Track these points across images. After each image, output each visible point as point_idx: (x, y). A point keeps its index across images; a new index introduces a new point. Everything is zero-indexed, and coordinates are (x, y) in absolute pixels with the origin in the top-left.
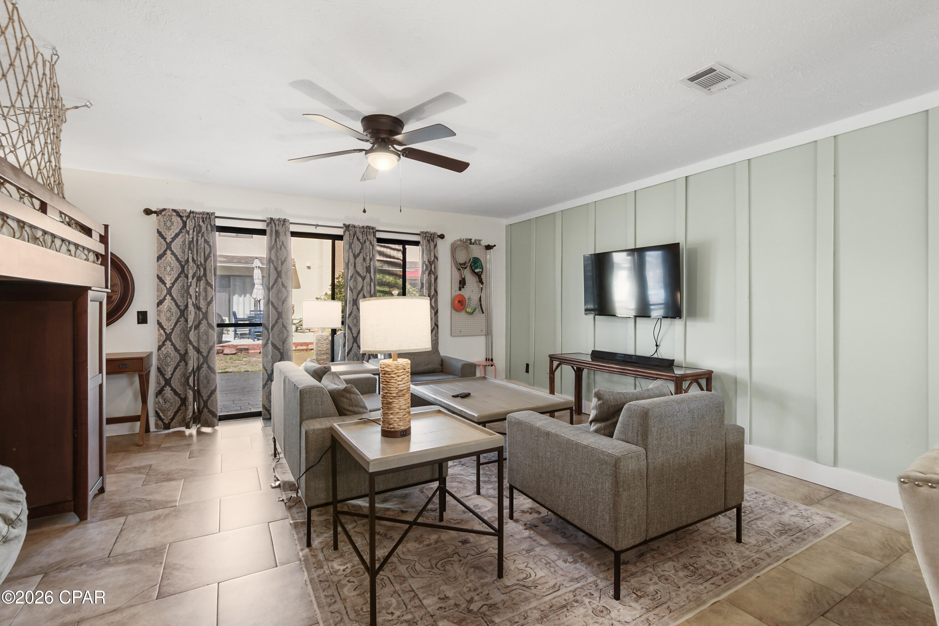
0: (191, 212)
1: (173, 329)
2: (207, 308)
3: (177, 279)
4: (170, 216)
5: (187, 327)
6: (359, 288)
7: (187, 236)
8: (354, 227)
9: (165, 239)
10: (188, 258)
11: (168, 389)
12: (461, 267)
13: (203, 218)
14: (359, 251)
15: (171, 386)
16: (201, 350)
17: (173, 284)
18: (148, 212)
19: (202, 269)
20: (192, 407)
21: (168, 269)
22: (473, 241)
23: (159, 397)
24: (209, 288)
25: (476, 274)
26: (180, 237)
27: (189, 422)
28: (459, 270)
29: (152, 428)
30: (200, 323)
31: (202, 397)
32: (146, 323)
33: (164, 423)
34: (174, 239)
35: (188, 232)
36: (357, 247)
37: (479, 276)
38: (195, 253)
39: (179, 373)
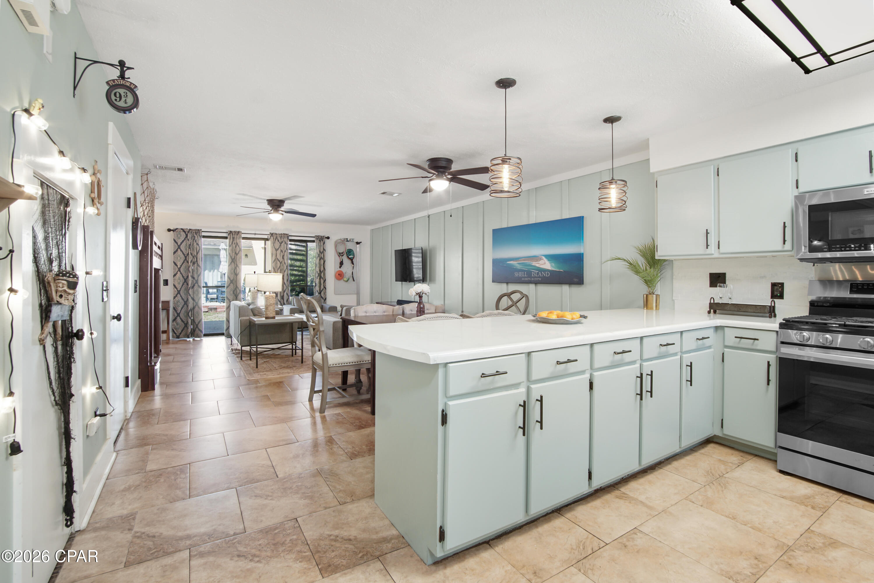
0: (190, 230)
1: (181, 288)
2: (198, 278)
3: (183, 263)
4: (180, 232)
5: (188, 288)
6: (278, 267)
7: (188, 241)
8: (276, 234)
9: (177, 243)
10: (188, 253)
11: (178, 318)
12: (340, 254)
13: (196, 232)
14: (278, 247)
15: (180, 317)
16: (195, 299)
17: (181, 266)
18: (169, 230)
19: (195, 258)
20: (191, 327)
21: (179, 258)
22: (348, 240)
23: (174, 322)
24: (199, 268)
25: (350, 259)
26: (184, 242)
27: (189, 335)
28: (339, 256)
29: (171, 338)
30: (194, 285)
31: (195, 322)
32: (168, 285)
33: (177, 335)
34: (181, 243)
35: (189, 240)
36: (277, 245)
37: (352, 260)
38: (192, 250)
39: (184, 311)
